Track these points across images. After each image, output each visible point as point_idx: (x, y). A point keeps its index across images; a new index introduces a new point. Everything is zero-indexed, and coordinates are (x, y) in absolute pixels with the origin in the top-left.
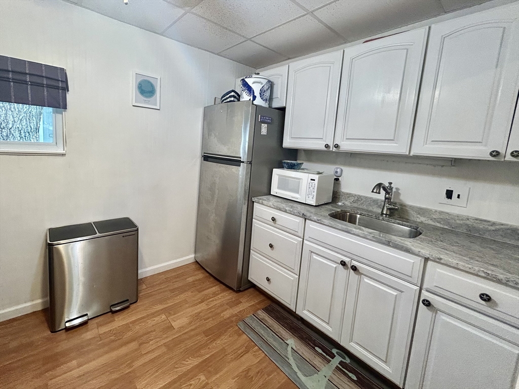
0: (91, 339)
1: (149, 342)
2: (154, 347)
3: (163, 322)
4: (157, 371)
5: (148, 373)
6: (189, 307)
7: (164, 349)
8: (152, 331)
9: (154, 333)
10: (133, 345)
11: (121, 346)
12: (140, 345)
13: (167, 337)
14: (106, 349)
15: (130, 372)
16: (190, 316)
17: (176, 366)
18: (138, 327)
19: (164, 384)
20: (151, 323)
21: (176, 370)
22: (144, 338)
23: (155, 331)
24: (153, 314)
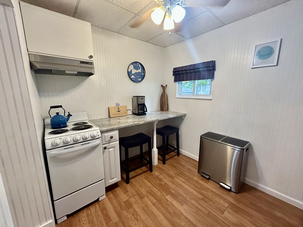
0: (194, 180)
1: (205, 203)
2: (205, 206)
3: (222, 206)
4: (193, 212)
5: (191, 208)
6: (248, 220)
7: (206, 212)
8: (212, 201)
9: (212, 203)
10: (201, 196)
11: (197, 192)
12: (202, 199)
13: (214, 211)
14: (193, 187)
15: (188, 200)
16: (241, 223)
17: (200, 222)
18: (211, 194)
19: (189, 218)
20: (217, 199)
21: (198, 222)
22: (207, 200)
23: (214, 203)
24: (224, 198)
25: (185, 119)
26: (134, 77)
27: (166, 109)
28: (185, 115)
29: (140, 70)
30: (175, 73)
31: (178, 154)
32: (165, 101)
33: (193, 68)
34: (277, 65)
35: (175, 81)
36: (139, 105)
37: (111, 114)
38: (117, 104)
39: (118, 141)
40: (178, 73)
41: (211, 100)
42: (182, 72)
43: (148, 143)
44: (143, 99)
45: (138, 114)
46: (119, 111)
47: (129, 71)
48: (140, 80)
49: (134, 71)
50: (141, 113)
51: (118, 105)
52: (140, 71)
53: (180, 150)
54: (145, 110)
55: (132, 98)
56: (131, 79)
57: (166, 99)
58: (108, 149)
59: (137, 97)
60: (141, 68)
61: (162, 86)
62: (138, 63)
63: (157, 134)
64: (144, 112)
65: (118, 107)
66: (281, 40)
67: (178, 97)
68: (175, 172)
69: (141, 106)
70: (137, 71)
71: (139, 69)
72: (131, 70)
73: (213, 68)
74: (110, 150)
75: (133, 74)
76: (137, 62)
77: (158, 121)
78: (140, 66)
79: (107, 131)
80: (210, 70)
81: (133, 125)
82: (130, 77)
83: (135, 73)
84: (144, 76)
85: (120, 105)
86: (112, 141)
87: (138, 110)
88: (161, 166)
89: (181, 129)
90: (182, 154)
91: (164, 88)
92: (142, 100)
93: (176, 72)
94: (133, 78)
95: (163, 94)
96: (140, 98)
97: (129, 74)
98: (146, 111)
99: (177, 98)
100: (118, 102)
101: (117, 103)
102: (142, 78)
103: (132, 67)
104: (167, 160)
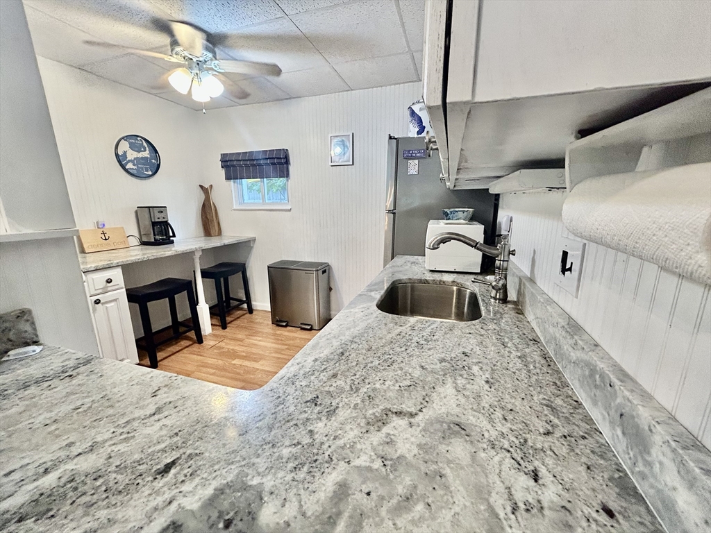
11: (280, 344)
15: (267, 355)
25: (255, 246)
26: (134, 167)
27: (217, 231)
28: (254, 240)
29: (147, 152)
30: (226, 164)
31: (251, 310)
32: (212, 217)
33: (250, 158)
34: (353, 164)
35: (228, 178)
36: (154, 224)
37: (85, 246)
38: (100, 223)
39: (122, 288)
40: (232, 163)
41: (290, 210)
42: (238, 163)
43: (186, 291)
44: (162, 212)
45: (156, 243)
46: (106, 239)
47: (120, 153)
48: (150, 173)
49: (132, 155)
50: (162, 239)
51: (100, 226)
52: (146, 154)
53: (253, 303)
54: (171, 234)
55: (136, 212)
56: (127, 171)
57: (214, 214)
58: (103, 304)
59: (149, 207)
60: (147, 149)
61: (201, 186)
62: (139, 138)
63: (202, 277)
64: (169, 239)
65: (102, 230)
66: (353, 134)
67: (238, 208)
68: (247, 333)
69: (161, 227)
70: (140, 155)
71: (145, 151)
72: (125, 153)
73: (285, 160)
74: (108, 305)
75: (129, 161)
76: (138, 136)
77: (202, 250)
78: (145, 144)
79: (96, 270)
80: (281, 164)
81: (153, 258)
82: (123, 167)
83: (135, 159)
84: (159, 166)
85: (106, 226)
86: (109, 289)
87: (154, 235)
88: (220, 332)
89: (250, 265)
90: (257, 310)
91: (206, 191)
92: (162, 215)
93: (227, 161)
94: (130, 169)
95: (207, 203)
96: (156, 211)
97: (121, 160)
98: (174, 236)
99: (234, 210)
100: (101, 220)
101: (97, 223)
102: (154, 171)
103: (124, 146)
104: (229, 323)
